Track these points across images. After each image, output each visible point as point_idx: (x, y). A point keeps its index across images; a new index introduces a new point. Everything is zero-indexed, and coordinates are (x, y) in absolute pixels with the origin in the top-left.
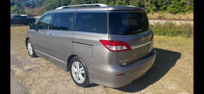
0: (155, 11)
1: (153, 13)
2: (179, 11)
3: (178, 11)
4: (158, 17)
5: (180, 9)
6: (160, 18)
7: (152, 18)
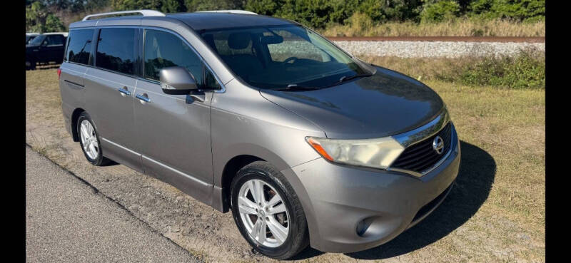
0: (457, 14)
1: (453, 21)
2: (532, 14)
3: (528, 12)
4: (470, 31)
5: (535, 9)
6: (478, 35)
7: (453, 35)
